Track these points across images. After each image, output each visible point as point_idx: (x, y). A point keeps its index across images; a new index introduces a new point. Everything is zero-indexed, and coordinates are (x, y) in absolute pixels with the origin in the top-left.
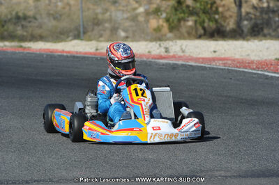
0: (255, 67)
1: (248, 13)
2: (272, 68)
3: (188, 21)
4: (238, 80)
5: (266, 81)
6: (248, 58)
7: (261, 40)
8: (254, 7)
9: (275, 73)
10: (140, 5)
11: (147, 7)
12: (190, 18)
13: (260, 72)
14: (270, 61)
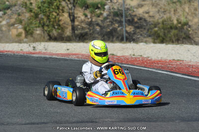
3: (37, 30)
8: (82, 22)
10: (4, 20)
11: (8, 21)
12: (38, 29)
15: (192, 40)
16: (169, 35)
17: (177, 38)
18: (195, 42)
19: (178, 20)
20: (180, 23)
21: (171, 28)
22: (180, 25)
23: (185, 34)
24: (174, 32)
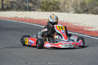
0: (8, 19)
1: (5, 3)
2: (14, 19)
4: (4, 23)
5: (13, 23)
6: (6, 17)
7: (10, 11)
9: (15, 21)
13: (10, 21)
14: (13, 17)
15: (61, 10)
16: (49, 8)
17: (53, 9)
18: (62, 11)
19: (53, 1)
20: (54, 2)
21: (50, 4)
22: (54, 3)
23: (57, 7)
24: (51, 6)
